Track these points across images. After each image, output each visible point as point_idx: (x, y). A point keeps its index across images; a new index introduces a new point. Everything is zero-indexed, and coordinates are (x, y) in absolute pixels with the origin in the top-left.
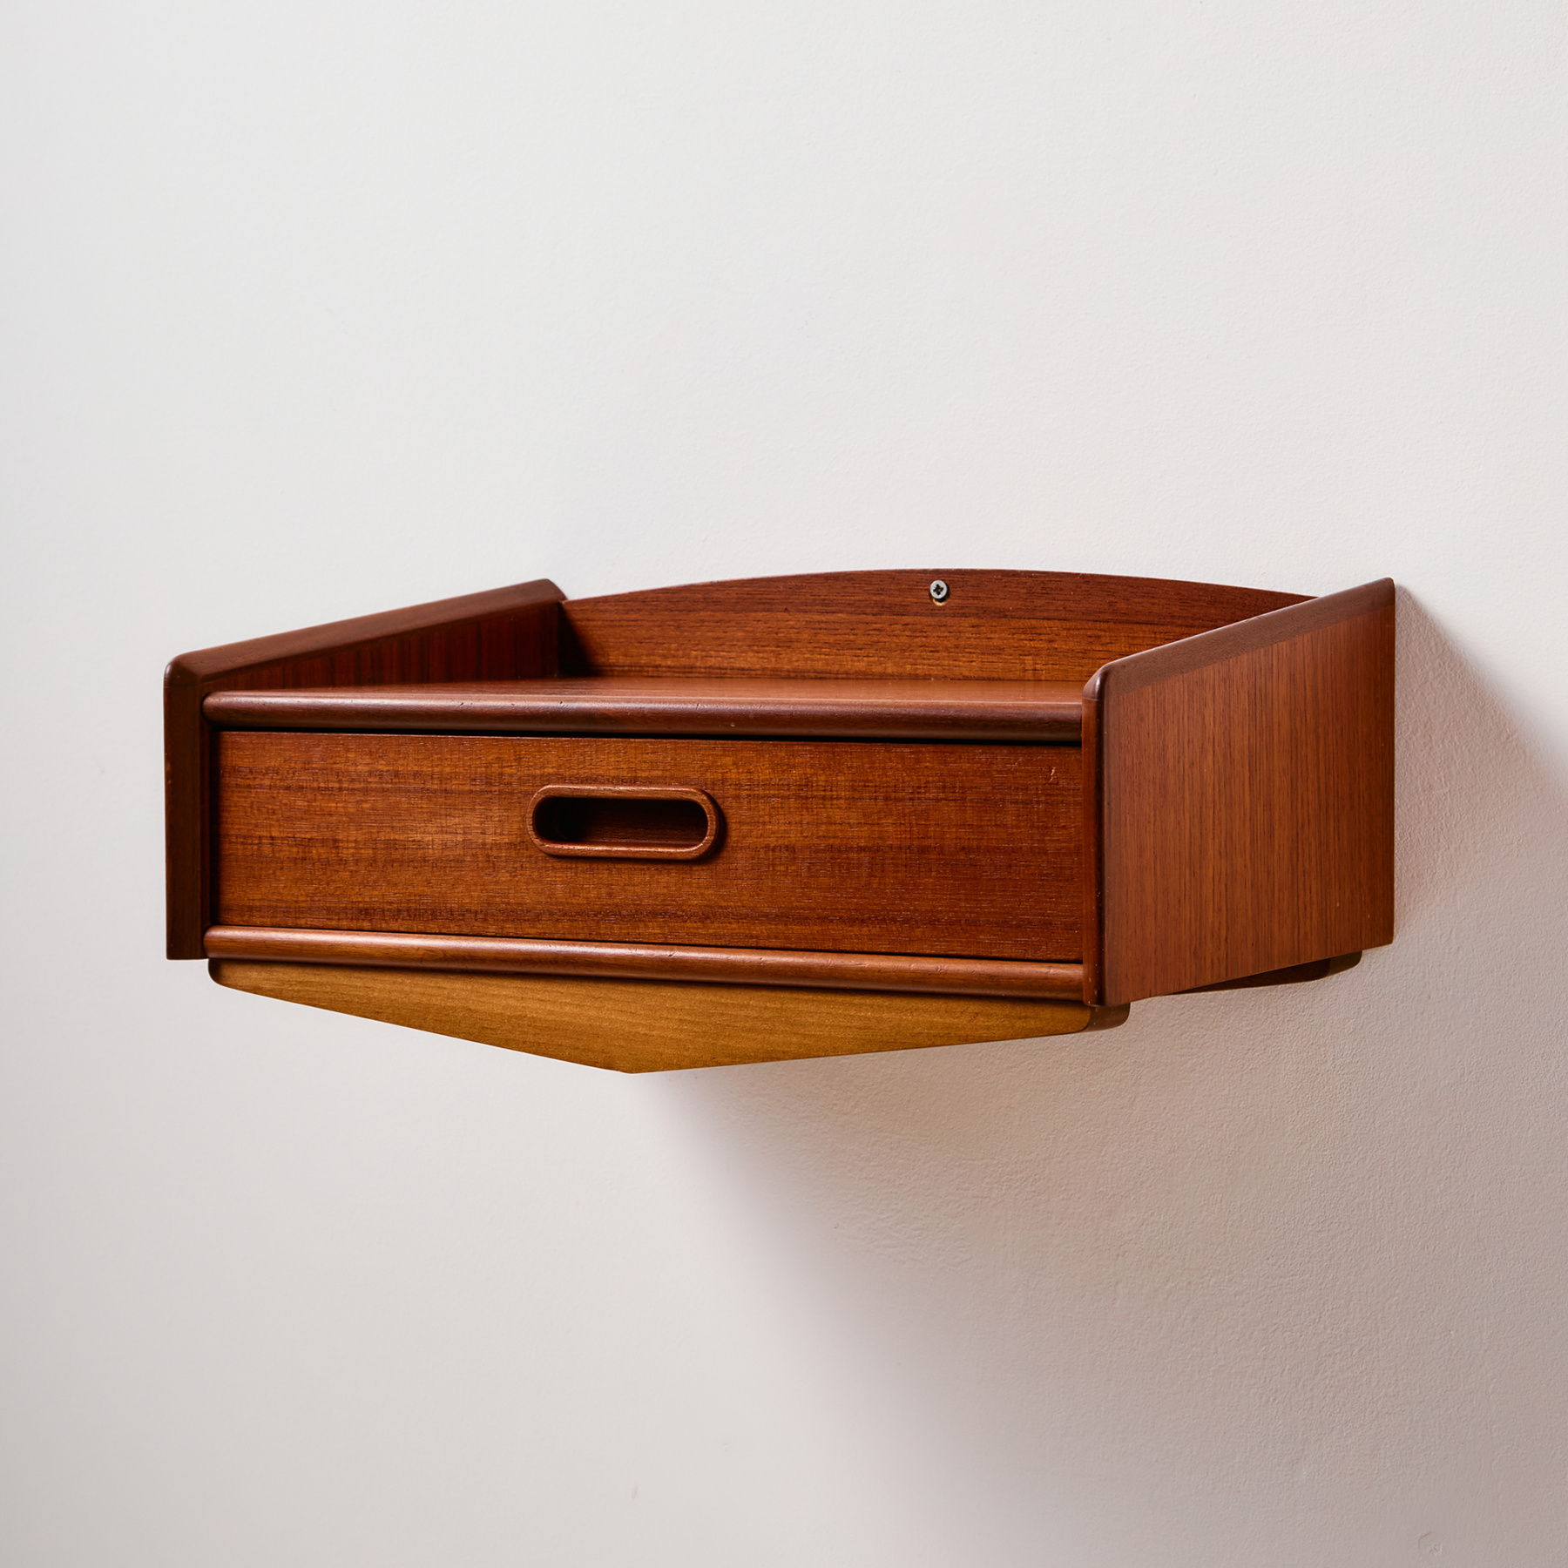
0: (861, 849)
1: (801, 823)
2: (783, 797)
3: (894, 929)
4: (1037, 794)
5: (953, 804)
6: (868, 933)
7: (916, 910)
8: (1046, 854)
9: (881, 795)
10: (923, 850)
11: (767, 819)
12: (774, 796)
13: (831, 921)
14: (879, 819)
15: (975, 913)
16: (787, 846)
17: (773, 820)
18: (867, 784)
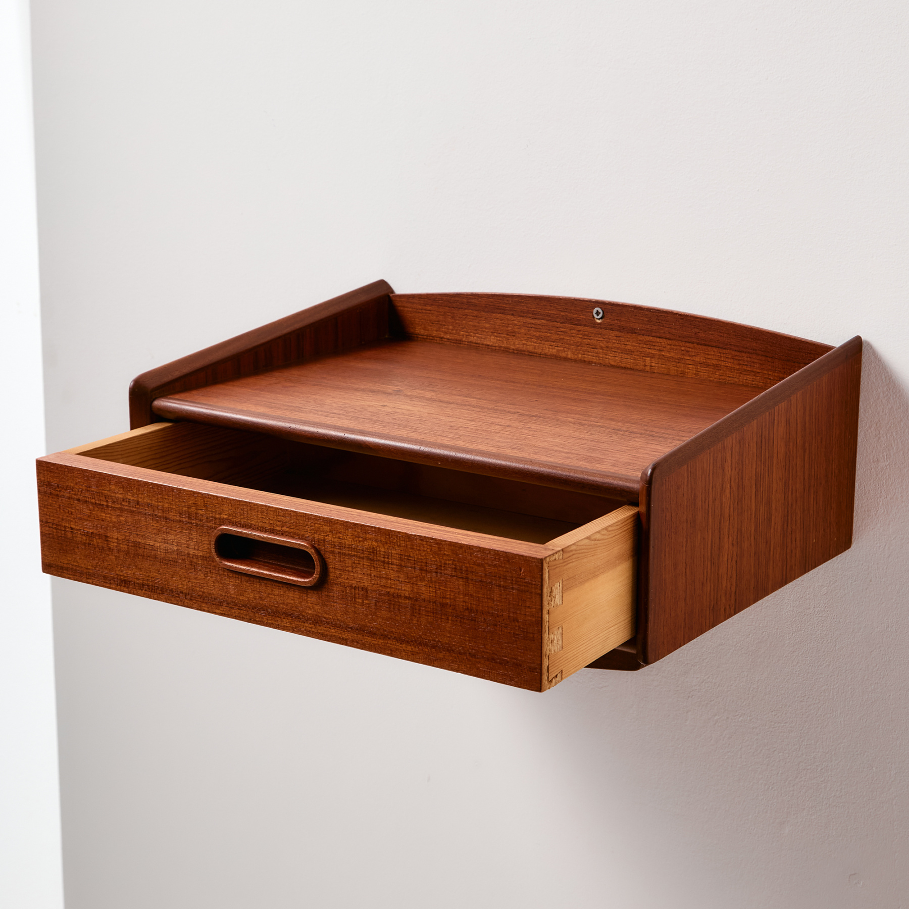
0: (406, 598)
1: (370, 575)
2: (360, 557)
3: (427, 650)
4: (512, 583)
5: (461, 580)
6: (411, 650)
7: (439, 641)
8: (518, 622)
9: (418, 567)
10: (443, 605)
11: (350, 569)
12: (354, 555)
13: (389, 639)
14: (417, 581)
15: (474, 650)
16: (363, 588)
17: (354, 570)
18: (409, 558)
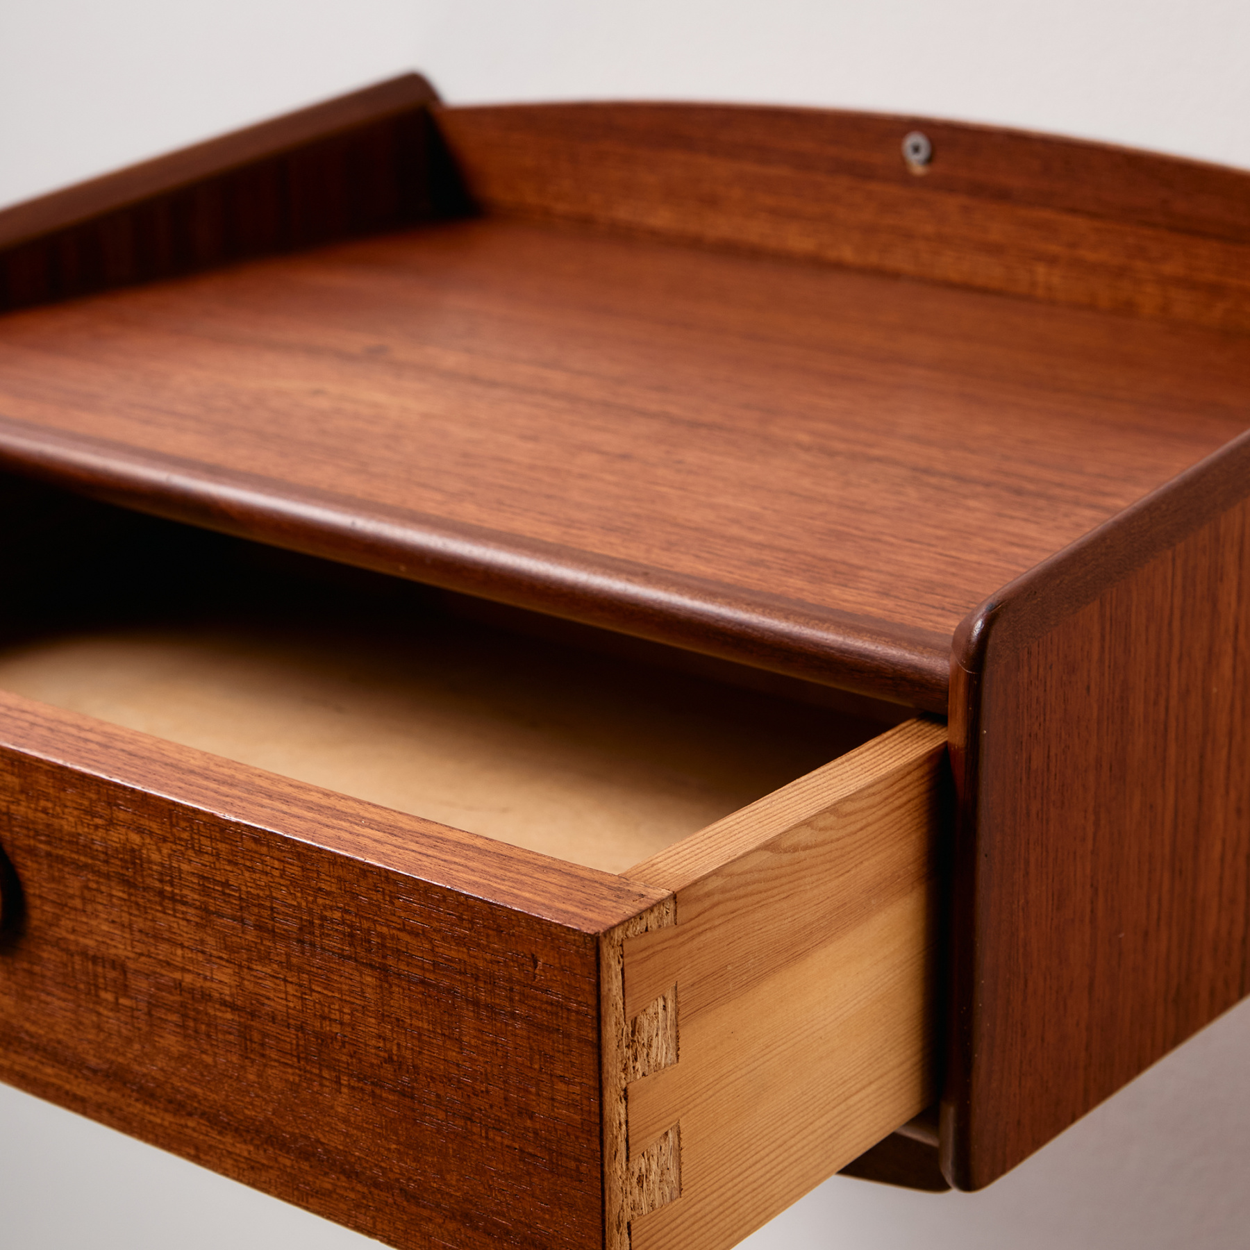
0: (224, 1003)
1: (130, 927)
2: (98, 873)
3: (288, 1163)
4: (511, 1000)
5: (368, 971)
6: (245, 1154)
7: (318, 1141)
8: (532, 1116)
9: (251, 920)
10: (324, 1040)
11: (78, 903)
12: (86, 866)
13: (190, 1114)
14: (250, 960)
15: (415, 1181)
16: (113, 961)
17: (89, 908)
18: (227, 891)
